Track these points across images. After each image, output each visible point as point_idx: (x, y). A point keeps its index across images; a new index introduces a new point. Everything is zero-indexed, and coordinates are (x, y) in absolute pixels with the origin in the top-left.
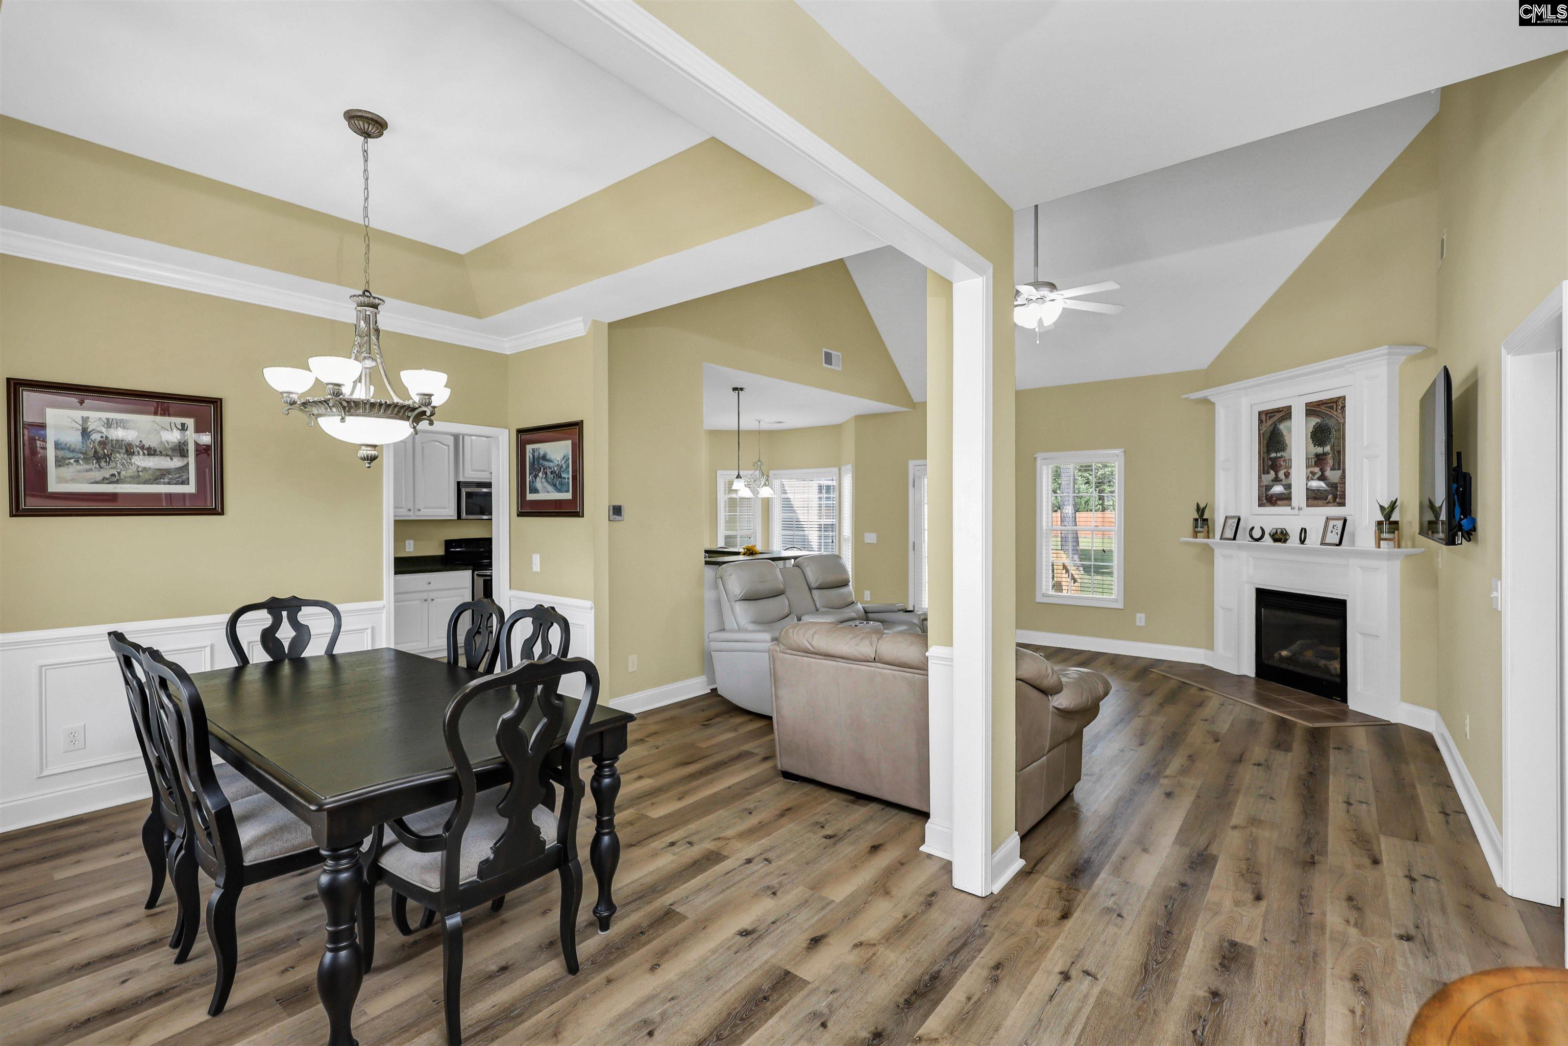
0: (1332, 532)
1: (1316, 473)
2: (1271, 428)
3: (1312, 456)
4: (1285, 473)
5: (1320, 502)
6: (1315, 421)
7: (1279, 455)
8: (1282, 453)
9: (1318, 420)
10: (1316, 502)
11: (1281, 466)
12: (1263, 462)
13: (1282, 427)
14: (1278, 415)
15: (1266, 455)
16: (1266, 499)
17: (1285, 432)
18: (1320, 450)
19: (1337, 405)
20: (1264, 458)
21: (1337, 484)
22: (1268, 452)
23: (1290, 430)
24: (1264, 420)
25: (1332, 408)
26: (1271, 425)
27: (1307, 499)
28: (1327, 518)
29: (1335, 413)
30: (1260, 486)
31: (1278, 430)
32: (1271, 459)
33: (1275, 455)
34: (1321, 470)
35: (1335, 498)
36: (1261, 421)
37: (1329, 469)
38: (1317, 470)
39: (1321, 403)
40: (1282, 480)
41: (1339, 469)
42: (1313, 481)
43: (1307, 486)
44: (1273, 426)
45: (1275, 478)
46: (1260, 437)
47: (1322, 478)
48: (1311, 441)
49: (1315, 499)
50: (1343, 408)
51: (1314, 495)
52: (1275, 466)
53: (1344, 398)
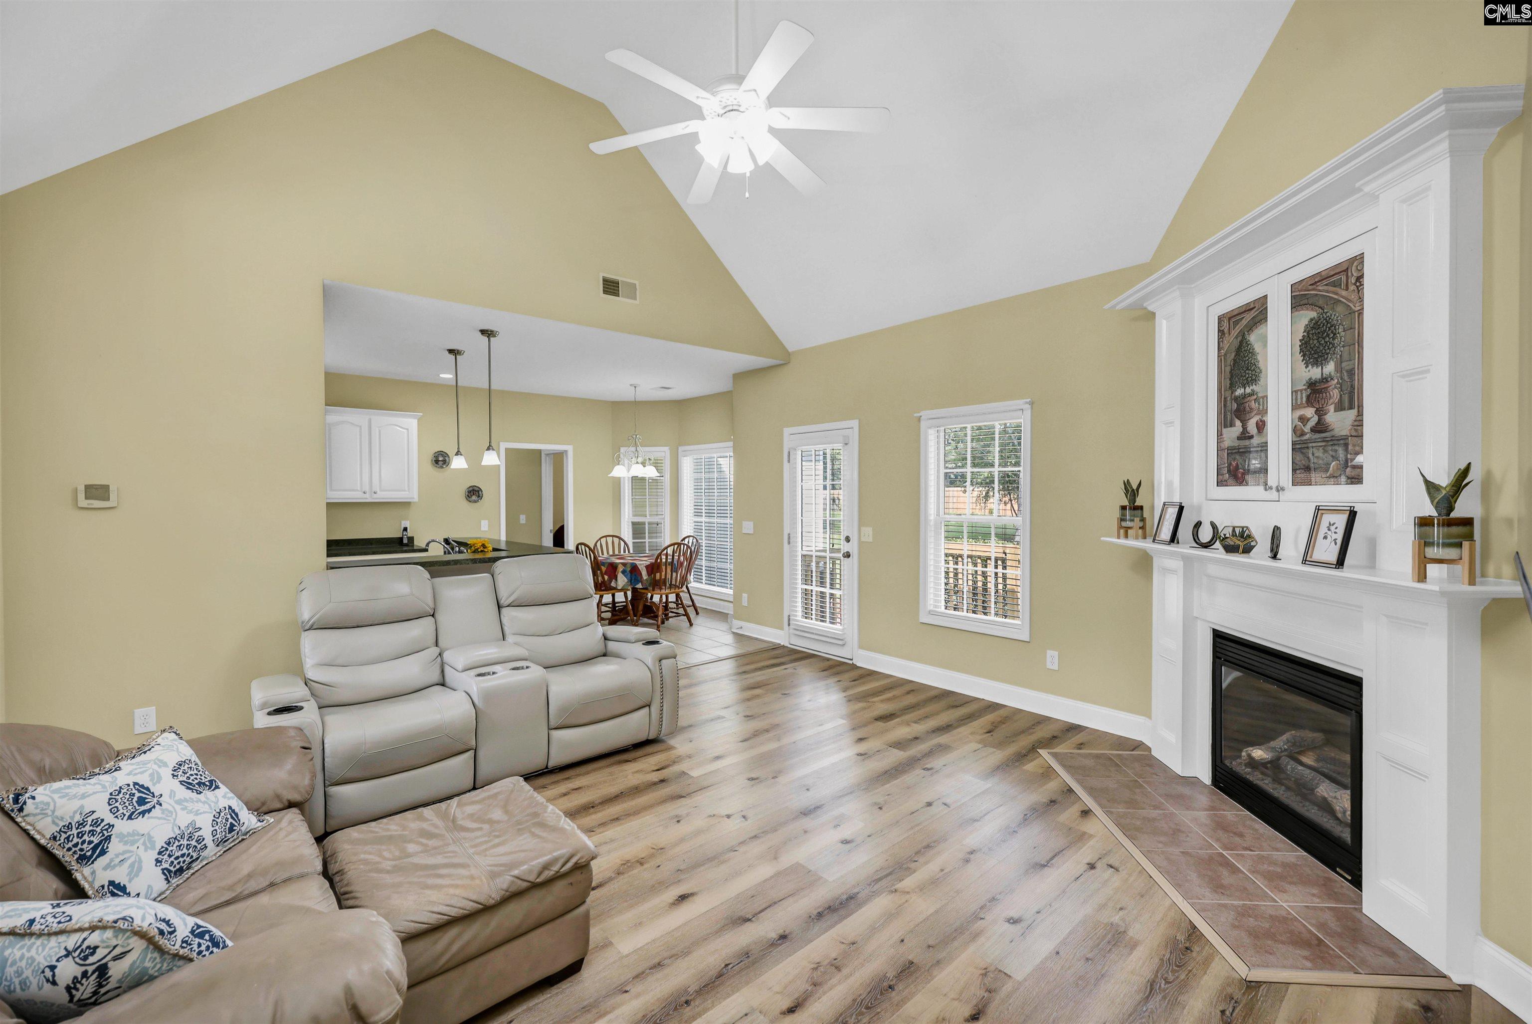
0: (1325, 538)
1: (1308, 420)
2: (1236, 343)
3: (1301, 386)
4: (1257, 423)
5: (1317, 476)
6: (1307, 317)
7: (1248, 390)
8: (1254, 387)
9: (1313, 314)
10: (1307, 475)
11: (1251, 410)
12: (1225, 406)
13: (1252, 338)
14: (1248, 317)
15: (1228, 393)
16: (1229, 471)
17: (1257, 347)
18: (1315, 373)
19: (1348, 276)
20: (1225, 398)
21: (1345, 438)
22: (1232, 387)
23: (1264, 340)
24: (1226, 331)
25: (1337, 284)
26: (1236, 337)
27: (1294, 470)
28: (1318, 509)
29: (1344, 293)
30: (1219, 450)
31: (1248, 344)
32: (1236, 399)
33: (1243, 390)
34: (1317, 412)
35: (1343, 467)
36: (1221, 335)
37: (1332, 408)
38: (1309, 412)
39: (1318, 279)
40: (1251, 437)
41: (1350, 408)
42: (1303, 434)
43: (1294, 443)
44: (1240, 339)
45: (1243, 433)
46: (1220, 361)
47: (1320, 428)
48: (1299, 358)
49: (1308, 469)
50: (1358, 279)
51: (1305, 461)
52: (1242, 410)
53: (1361, 259)
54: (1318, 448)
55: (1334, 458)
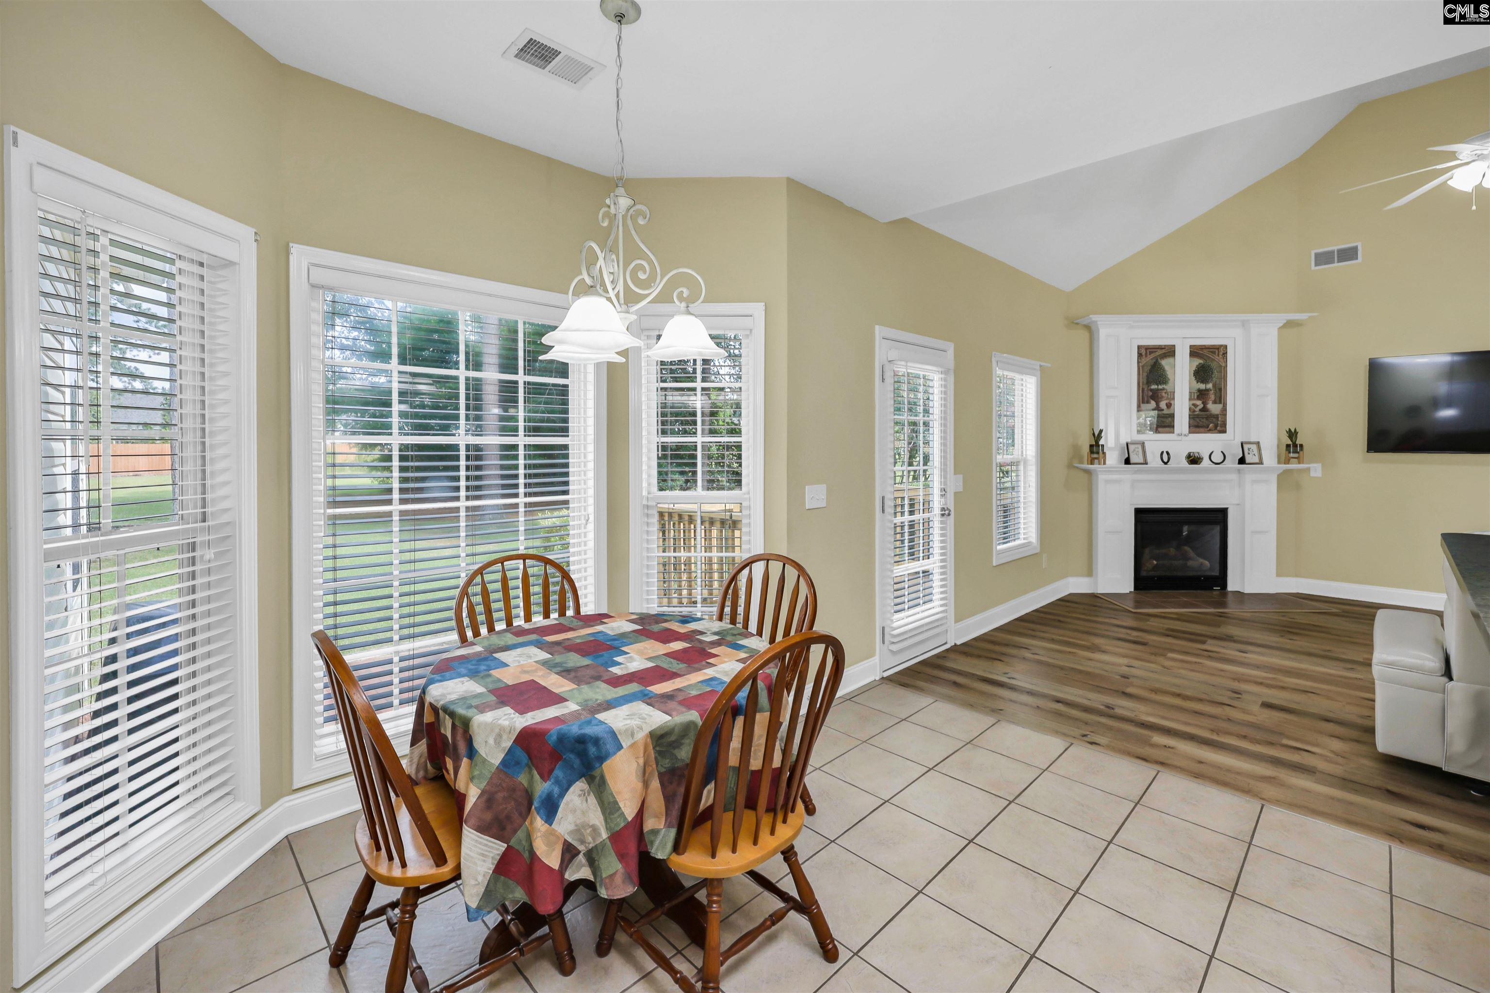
1: (1198, 406)
2: (1152, 362)
3: (1194, 391)
4: (1167, 405)
5: (1202, 430)
6: (1198, 362)
7: (1160, 387)
8: (1164, 386)
9: (1201, 361)
10: (1197, 430)
11: (1162, 397)
12: (1143, 392)
13: (1165, 363)
14: (1160, 352)
15: (1146, 387)
16: (1146, 426)
17: (1167, 368)
18: (1202, 386)
19: (1220, 351)
20: (1143, 390)
21: (1218, 415)
22: (1148, 383)
23: (1173, 366)
24: (1143, 354)
25: (1214, 353)
26: (1152, 359)
27: (1189, 427)
29: (1217, 357)
30: (1138, 415)
31: (1160, 365)
32: (1151, 390)
33: (1156, 387)
34: (1203, 403)
35: (1216, 426)
36: (1140, 355)
37: (1211, 403)
38: (1199, 403)
39: (1203, 347)
40: (1163, 410)
41: (1220, 403)
42: (1194, 411)
43: (1189, 415)
44: (1154, 361)
45: (1156, 408)
46: (1139, 369)
47: (1204, 409)
48: (1193, 378)
49: (1197, 426)
50: (1224, 354)
51: (1196, 424)
52: (1155, 396)
53: (1226, 347)
54: (1203, 418)
55: (1211, 423)
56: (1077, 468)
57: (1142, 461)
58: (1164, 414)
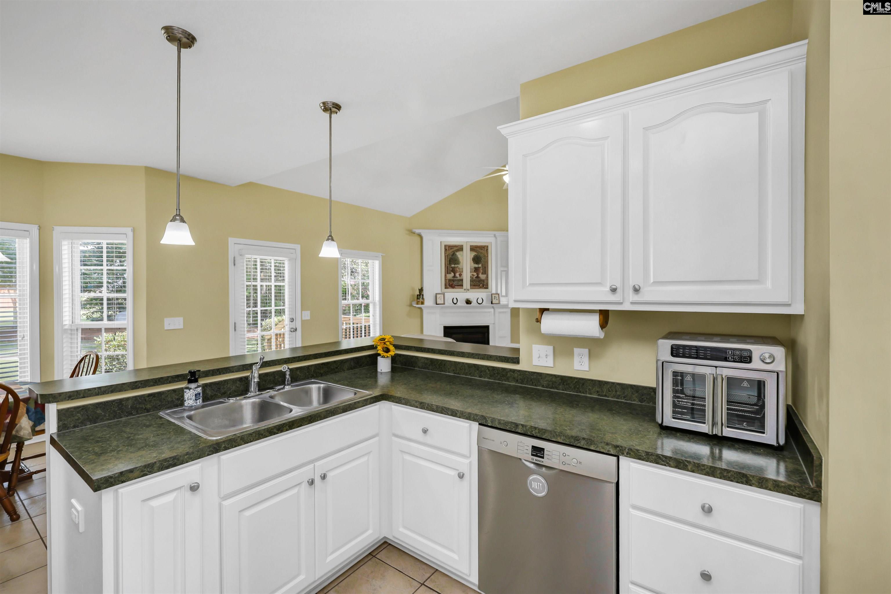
0: (494, 299)
1: (474, 275)
2: (452, 254)
3: (473, 268)
4: (459, 274)
5: (477, 287)
6: (474, 254)
7: (456, 266)
8: (458, 265)
9: (476, 253)
10: (475, 287)
11: (457, 271)
12: (447, 268)
13: (458, 254)
14: (456, 248)
15: (449, 266)
16: (449, 285)
17: (459, 256)
18: (476, 266)
19: (484, 248)
20: (447, 267)
21: (484, 280)
22: (450, 264)
23: (461, 256)
25: (482, 249)
26: (452, 252)
27: (470, 286)
29: (483, 251)
30: (445, 280)
31: (456, 255)
32: (452, 267)
33: (454, 266)
34: (477, 274)
35: (483, 285)
36: (446, 250)
37: (481, 274)
38: (475, 274)
39: (477, 247)
40: (457, 277)
41: (485, 274)
42: (473, 278)
43: (470, 280)
44: (453, 253)
45: (454, 276)
46: (445, 256)
47: (478, 277)
48: (472, 262)
49: (474, 286)
50: (486, 250)
51: (474, 284)
52: (454, 271)
53: (488, 246)
54: (477, 281)
55: (481, 284)
56: (415, 307)
57: (443, 303)
58: (458, 279)
